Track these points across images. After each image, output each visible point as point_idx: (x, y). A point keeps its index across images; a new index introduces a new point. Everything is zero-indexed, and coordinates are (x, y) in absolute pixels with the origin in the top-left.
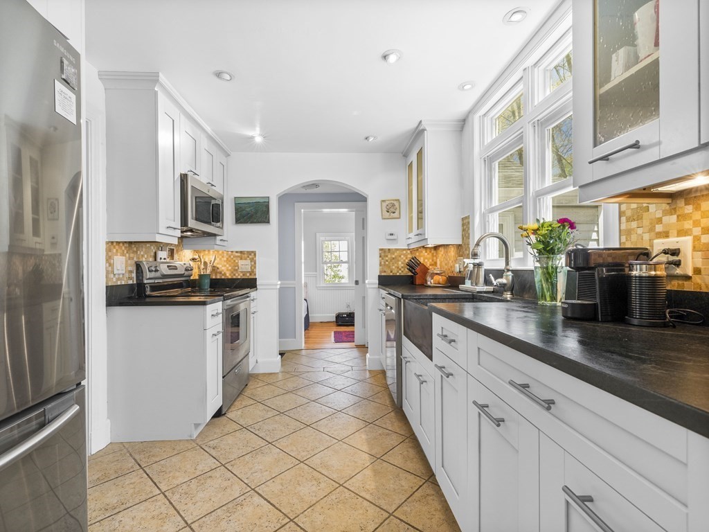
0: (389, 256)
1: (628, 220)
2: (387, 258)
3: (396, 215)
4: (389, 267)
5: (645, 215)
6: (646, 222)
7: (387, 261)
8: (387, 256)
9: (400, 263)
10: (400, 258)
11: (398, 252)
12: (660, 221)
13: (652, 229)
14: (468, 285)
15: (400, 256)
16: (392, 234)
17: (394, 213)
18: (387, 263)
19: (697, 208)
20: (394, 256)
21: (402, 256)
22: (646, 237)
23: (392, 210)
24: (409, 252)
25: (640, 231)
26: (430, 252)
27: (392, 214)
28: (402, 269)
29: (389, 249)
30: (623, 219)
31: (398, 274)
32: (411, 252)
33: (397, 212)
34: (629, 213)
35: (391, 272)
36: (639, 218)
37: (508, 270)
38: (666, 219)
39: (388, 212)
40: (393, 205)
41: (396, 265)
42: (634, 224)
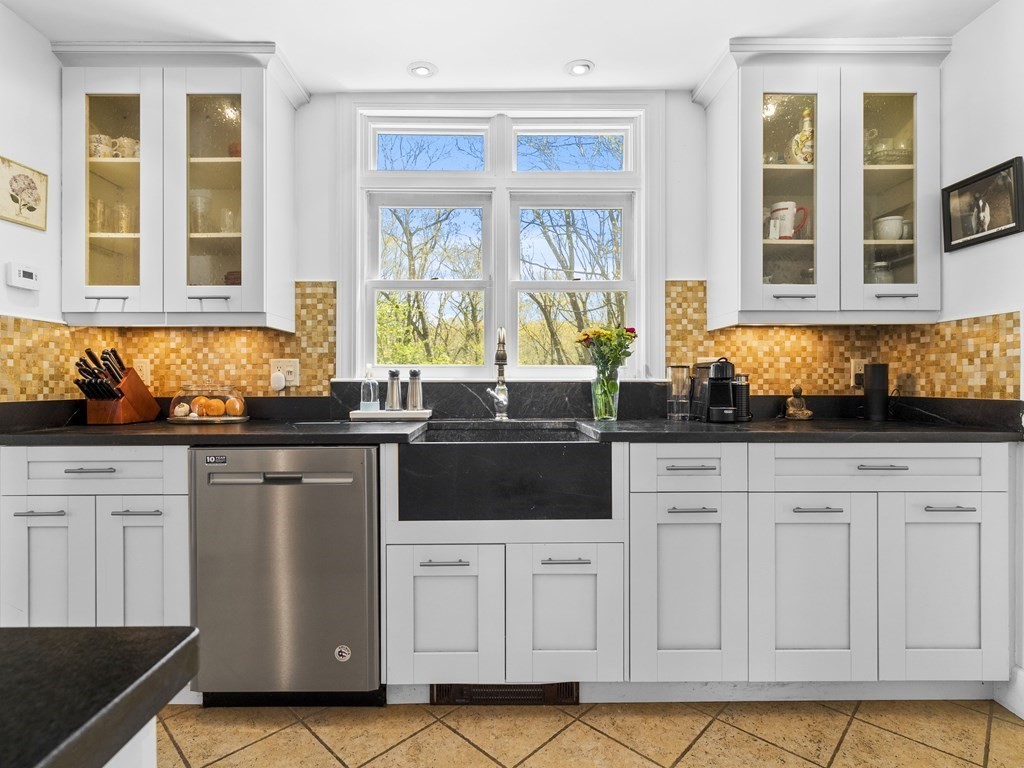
0: (17, 342)
1: (673, 339)
2: (10, 348)
3: (34, 218)
4: (18, 376)
5: (689, 337)
6: (690, 343)
7: (10, 356)
8: (10, 341)
9: (46, 364)
10: (44, 351)
11: (41, 330)
12: (701, 343)
13: (694, 349)
14: (369, 408)
15: (46, 345)
16: (28, 275)
17: (31, 209)
18: (10, 363)
19: (729, 338)
20: (29, 343)
21: (52, 345)
22: (690, 354)
23: (25, 197)
24: (67, 332)
25: (684, 349)
26: (112, 339)
27: (25, 211)
28: (52, 384)
29: (17, 321)
30: (669, 337)
31: (41, 398)
32: (72, 334)
33: (40, 209)
34: (674, 333)
35: (23, 391)
36: (684, 339)
37: (503, 383)
38: (706, 343)
39: (15, 200)
40: (31, 186)
41: (35, 370)
42: (679, 343)
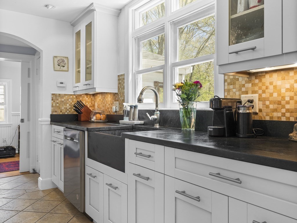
0: (59, 100)
1: (228, 84)
2: (58, 101)
3: (65, 68)
4: (60, 108)
5: (237, 82)
6: (237, 86)
7: (58, 103)
8: (58, 100)
9: (68, 105)
10: (68, 102)
11: (66, 96)
12: (244, 86)
13: (240, 90)
14: (126, 120)
15: (68, 100)
16: (62, 83)
17: (64, 67)
18: (58, 105)
19: (260, 81)
20: (63, 100)
21: (70, 100)
22: (237, 93)
23: (62, 64)
24: (74, 97)
25: (234, 90)
26: (90, 97)
27: (62, 68)
28: (70, 110)
29: (60, 95)
30: (226, 83)
31: (66, 113)
32: (76, 97)
33: (66, 66)
34: (229, 81)
35: (61, 112)
36: (234, 84)
37: (158, 110)
38: (246, 85)
39: (59, 65)
40: (63, 61)
41: (65, 106)
42: (231, 87)
